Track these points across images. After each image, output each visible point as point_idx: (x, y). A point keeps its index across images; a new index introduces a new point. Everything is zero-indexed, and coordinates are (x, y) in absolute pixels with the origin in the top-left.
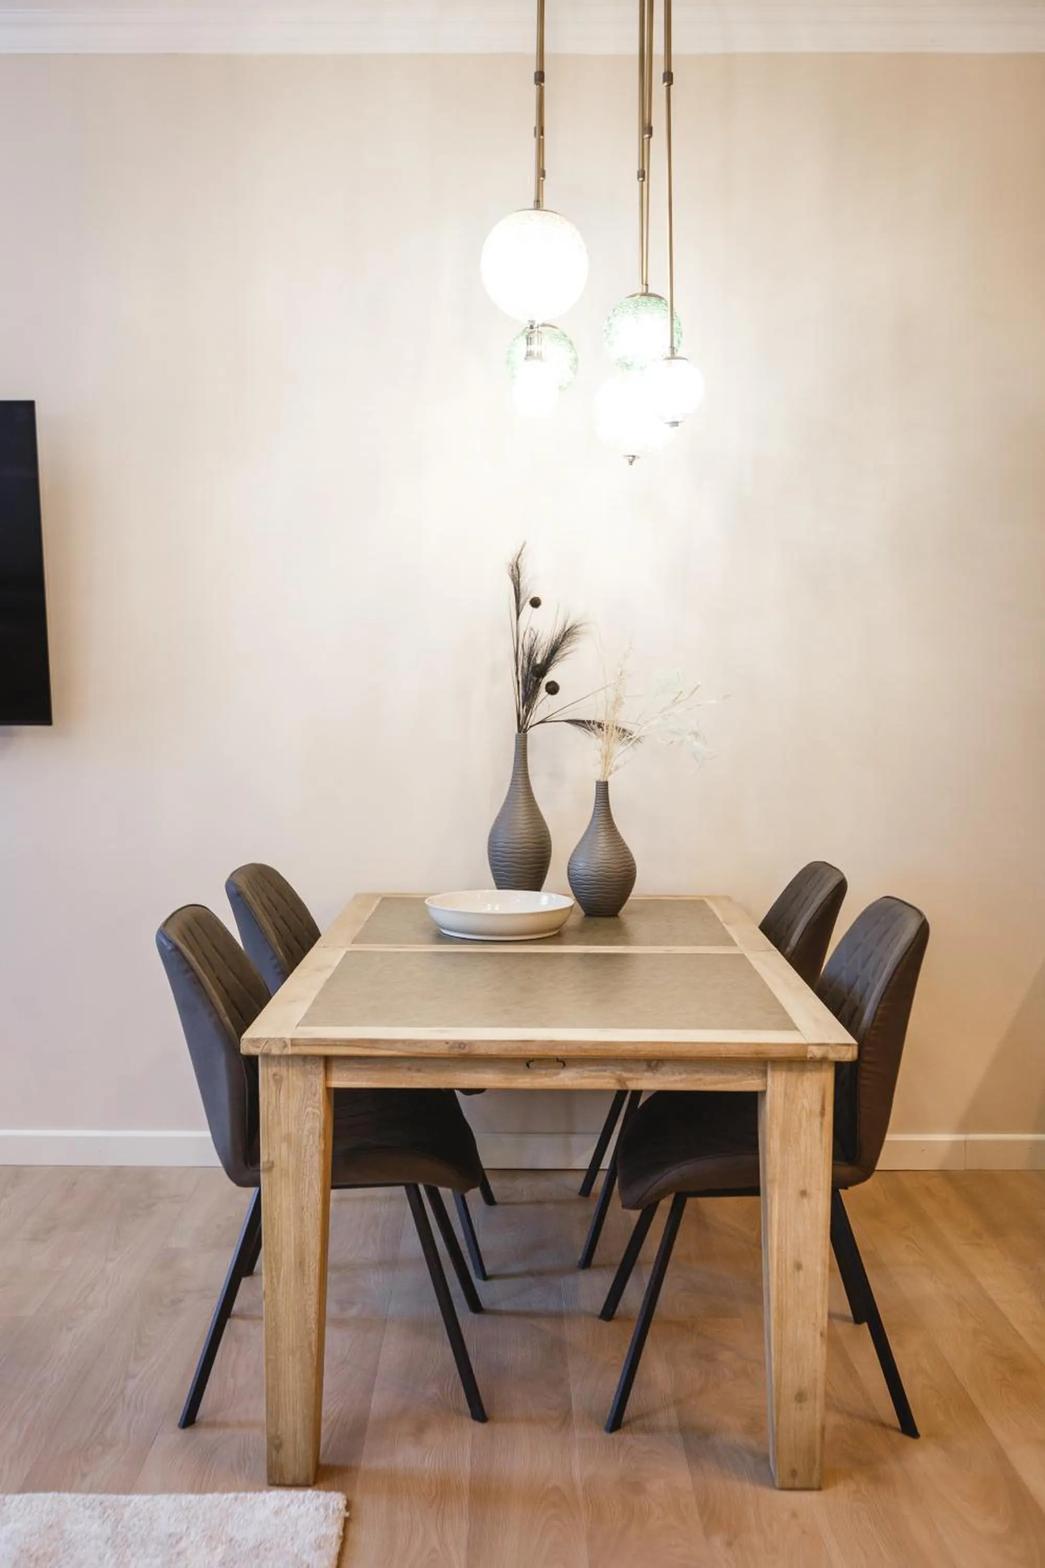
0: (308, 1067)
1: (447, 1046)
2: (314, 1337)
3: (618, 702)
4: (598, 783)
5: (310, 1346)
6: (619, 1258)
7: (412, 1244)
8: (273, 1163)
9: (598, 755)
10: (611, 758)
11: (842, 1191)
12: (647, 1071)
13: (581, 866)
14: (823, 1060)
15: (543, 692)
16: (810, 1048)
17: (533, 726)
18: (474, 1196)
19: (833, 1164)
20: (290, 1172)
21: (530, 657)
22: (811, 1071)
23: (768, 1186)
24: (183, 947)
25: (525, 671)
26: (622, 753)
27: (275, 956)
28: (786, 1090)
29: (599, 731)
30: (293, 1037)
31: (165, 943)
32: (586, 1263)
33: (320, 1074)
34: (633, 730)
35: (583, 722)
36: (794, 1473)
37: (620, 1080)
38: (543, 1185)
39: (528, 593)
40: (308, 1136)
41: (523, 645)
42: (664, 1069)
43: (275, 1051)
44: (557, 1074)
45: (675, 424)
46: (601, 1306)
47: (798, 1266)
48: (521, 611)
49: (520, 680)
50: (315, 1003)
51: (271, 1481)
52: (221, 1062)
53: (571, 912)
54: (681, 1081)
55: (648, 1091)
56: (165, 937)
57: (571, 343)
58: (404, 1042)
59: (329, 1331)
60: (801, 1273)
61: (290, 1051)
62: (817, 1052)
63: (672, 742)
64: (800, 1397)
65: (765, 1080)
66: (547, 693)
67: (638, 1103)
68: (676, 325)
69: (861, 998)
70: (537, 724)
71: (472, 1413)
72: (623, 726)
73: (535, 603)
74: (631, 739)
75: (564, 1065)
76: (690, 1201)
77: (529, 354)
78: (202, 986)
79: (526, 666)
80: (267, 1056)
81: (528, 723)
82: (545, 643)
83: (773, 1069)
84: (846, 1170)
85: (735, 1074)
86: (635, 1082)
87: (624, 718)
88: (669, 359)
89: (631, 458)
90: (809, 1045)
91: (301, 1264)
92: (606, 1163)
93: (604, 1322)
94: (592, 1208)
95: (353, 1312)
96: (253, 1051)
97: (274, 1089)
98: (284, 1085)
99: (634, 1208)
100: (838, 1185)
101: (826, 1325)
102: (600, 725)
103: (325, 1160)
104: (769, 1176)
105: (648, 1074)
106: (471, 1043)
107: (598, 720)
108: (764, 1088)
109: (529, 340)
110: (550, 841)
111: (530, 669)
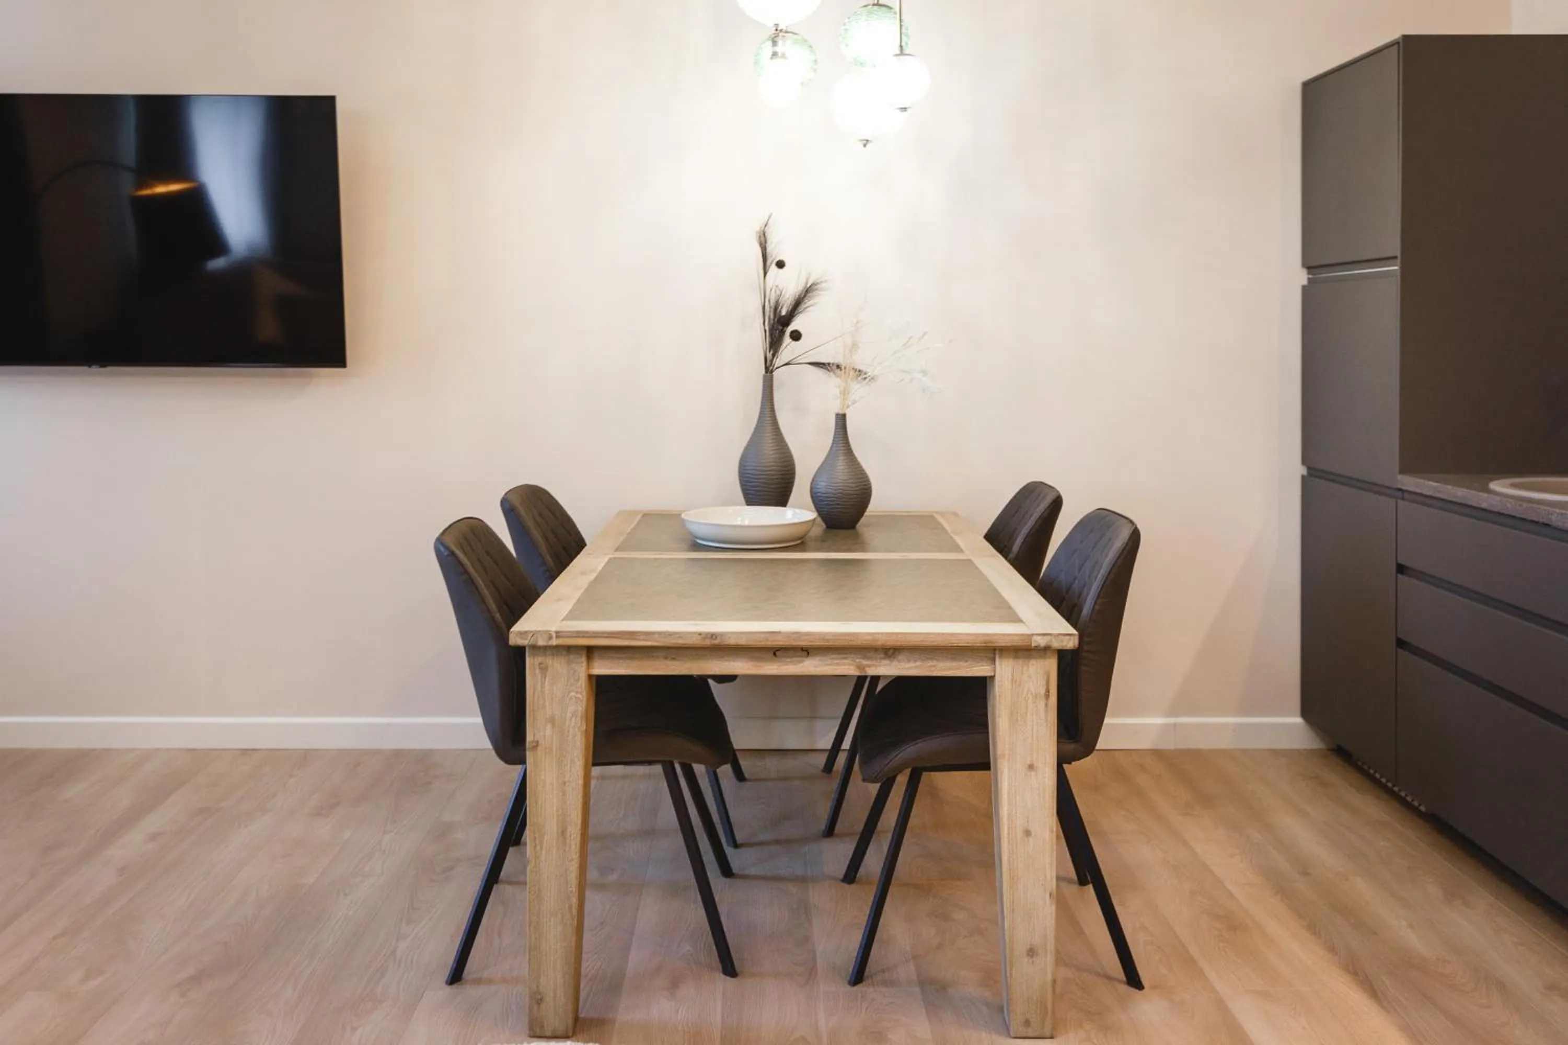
0: (572, 657)
1: (699, 637)
2: (574, 900)
3: (855, 346)
4: (837, 415)
5: (570, 908)
6: (860, 827)
7: (669, 815)
8: (537, 742)
9: (837, 391)
10: (848, 393)
11: (1065, 766)
12: (884, 658)
13: (822, 486)
14: (1044, 651)
15: (787, 339)
16: (1035, 638)
17: (779, 367)
18: (725, 771)
19: (1058, 742)
20: (554, 749)
21: (776, 309)
22: (1036, 658)
23: (999, 761)
24: (459, 553)
25: (772, 322)
26: (858, 390)
27: (544, 563)
28: (1012, 676)
29: (838, 371)
30: (558, 629)
31: (442, 549)
32: (830, 832)
33: (582, 663)
34: (868, 370)
35: (824, 364)
36: (1027, 1023)
37: (860, 667)
38: (790, 764)
39: (774, 256)
40: (571, 719)
41: (769, 301)
42: (901, 657)
43: (541, 643)
44: (802, 661)
45: (904, 109)
46: (843, 872)
47: (1028, 833)
48: (768, 270)
49: (767, 328)
50: (579, 601)
51: (532, 1034)
52: (492, 655)
53: (814, 523)
54: (916, 667)
55: (886, 677)
56: (442, 544)
57: (811, 47)
58: (660, 633)
59: (588, 894)
60: (1031, 839)
61: (554, 642)
62: (1041, 642)
63: (902, 380)
64: (1031, 952)
65: (993, 666)
66: (791, 340)
67: (876, 689)
68: (903, 30)
69: (1079, 596)
70: (782, 366)
71: (723, 968)
72: (859, 367)
73: (781, 265)
74: (865, 378)
75: (808, 653)
76: (925, 776)
77: (775, 54)
78: (476, 588)
79: (772, 317)
80: (534, 647)
81: (774, 365)
82: (788, 298)
83: (1001, 657)
84: (1070, 747)
85: (966, 661)
86: (873, 668)
87: (861, 360)
88: (897, 55)
89: (865, 142)
90: (1033, 635)
91: (563, 833)
92: (846, 744)
93: (846, 886)
94: (835, 784)
95: (613, 877)
96: (521, 642)
97: (539, 677)
98: (549, 674)
99: (873, 781)
100: (1063, 760)
101: (1054, 886)
102: (838, 367)
103: (587, 737)
104: (999, 752)
105: (886, 662)
106: (722, 635)
107: (836, 361)
108: (992, 674)
109: (774, 43)
110: (794, 464)
111: (776, 320)
